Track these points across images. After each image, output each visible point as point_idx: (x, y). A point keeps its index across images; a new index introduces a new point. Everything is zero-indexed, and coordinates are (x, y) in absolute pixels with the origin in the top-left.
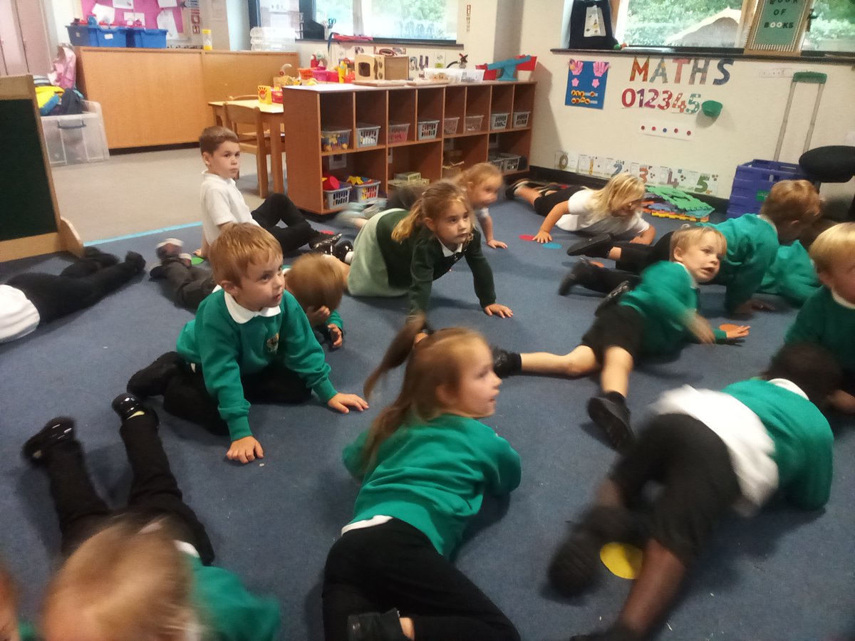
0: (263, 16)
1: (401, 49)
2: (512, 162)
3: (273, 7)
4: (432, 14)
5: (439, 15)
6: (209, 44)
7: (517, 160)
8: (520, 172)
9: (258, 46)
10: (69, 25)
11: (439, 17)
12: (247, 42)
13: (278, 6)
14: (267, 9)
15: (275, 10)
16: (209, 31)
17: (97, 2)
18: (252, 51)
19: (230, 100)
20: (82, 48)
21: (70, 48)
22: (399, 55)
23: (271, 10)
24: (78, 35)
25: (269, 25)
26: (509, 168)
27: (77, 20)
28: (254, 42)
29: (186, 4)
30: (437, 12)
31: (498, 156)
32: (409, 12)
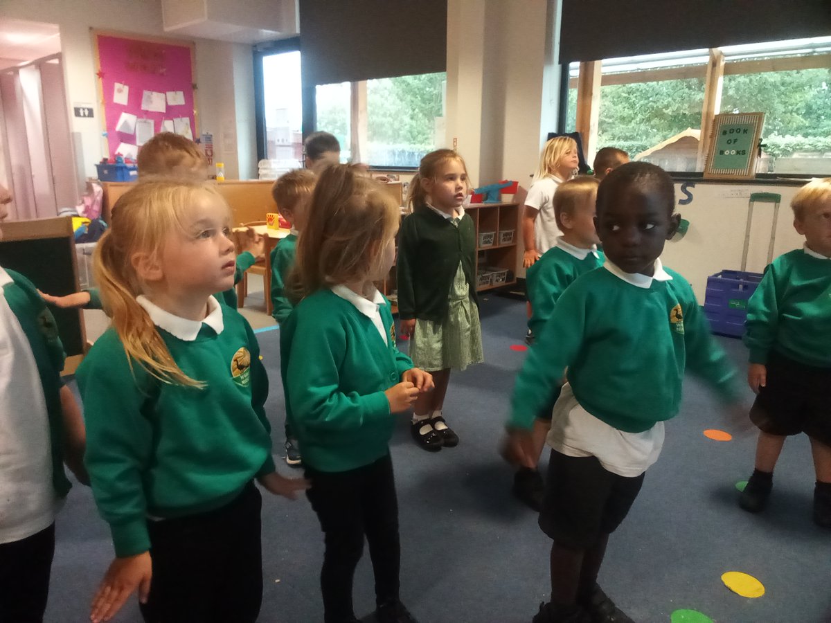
0: (269, 148)
1: (395, 176)
2: (500, 275)
3: (278, 141)
4: (420, 136)
5: (426, 136)
6: (221, 176)
7: (504, 274)
8: (507, 284)
9: (265, 175)
10: (98, 163)
11: (426, 139)
12: (255, 172)
13: (283, 140)
14: (273, 142)
15: (280, 143)
16: (223, 165)
17: (122, 141)
18: (260, 180)
19: (241, 226)
20: (109, 183)
21: (98, 184)
22: (394, 182)
23: (277, 143)
24: (106, 172)
25: (275, 158)
26: (497, 281)
27: (105, 160)
28: (262, 172)
29: (201, 140)
30: (424, 134)
31: (486, 270)
32: (399, 135)
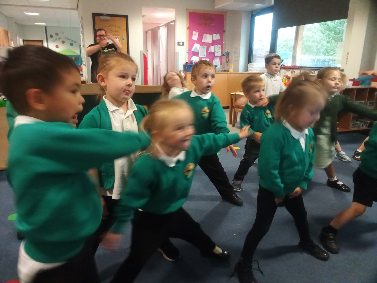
0: (254, 58)
1: (313, 71)
2: (365, 123)
3: (258, 55)
4: (332, 52)
5: (335, 52)
6: (231, 70)
7: (367, 123)
8: (368, 128)
9: (250, 70)
10: (184, 64)
11: (335, 53)
12: (247, 68)
13: (260, 54)
14: (256, 55)
15: (259, 56)
16: (232, 65)
17: (193, 55)
18: (248, 72)
19: (237, 92)
20: (187, 72)
21: (184, 72)
22: (312, 74)
23: (257, 56)
24: (186, 68)
25: (256, 62)
26: (363, 126)
27: (187, 63)
28: (249, 69)
29: (225, 55)
30: (334, 51)
31: (357, 120)
32: (320, 52)
